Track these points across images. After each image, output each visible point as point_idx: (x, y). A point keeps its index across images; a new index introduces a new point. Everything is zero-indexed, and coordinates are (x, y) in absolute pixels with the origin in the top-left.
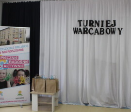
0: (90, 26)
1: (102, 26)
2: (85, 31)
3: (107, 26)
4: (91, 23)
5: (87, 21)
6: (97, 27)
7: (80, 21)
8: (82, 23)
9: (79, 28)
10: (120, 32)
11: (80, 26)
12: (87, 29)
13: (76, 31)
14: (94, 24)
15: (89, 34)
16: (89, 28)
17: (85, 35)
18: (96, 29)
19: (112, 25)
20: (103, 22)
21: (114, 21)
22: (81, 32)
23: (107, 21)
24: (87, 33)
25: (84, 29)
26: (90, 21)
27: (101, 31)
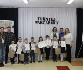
0: (43, 20)
1: (49, 20)
2: (41, 23)
3: (51, 20)
4: (44, 19)
5: (42, 18)
6: (47, 21)
7: (38, 18)
8: (40, 19)
9: (38, 21)
10: (58, 23)
11: (39, 20)
12: (42, 22)
13: (37, 23)
14: (45, 19)
15: (43, 24)
16: (43, 21)
17: (41, 24)
18: (47, 22)
19: (54, 20)
20: (49, 18)
21: (55, 18)
22: (39, 23)
23: (51, 18)
24: (42, 24)
25: (41, 21)
26: (44, 18)
27: (49, 23)
